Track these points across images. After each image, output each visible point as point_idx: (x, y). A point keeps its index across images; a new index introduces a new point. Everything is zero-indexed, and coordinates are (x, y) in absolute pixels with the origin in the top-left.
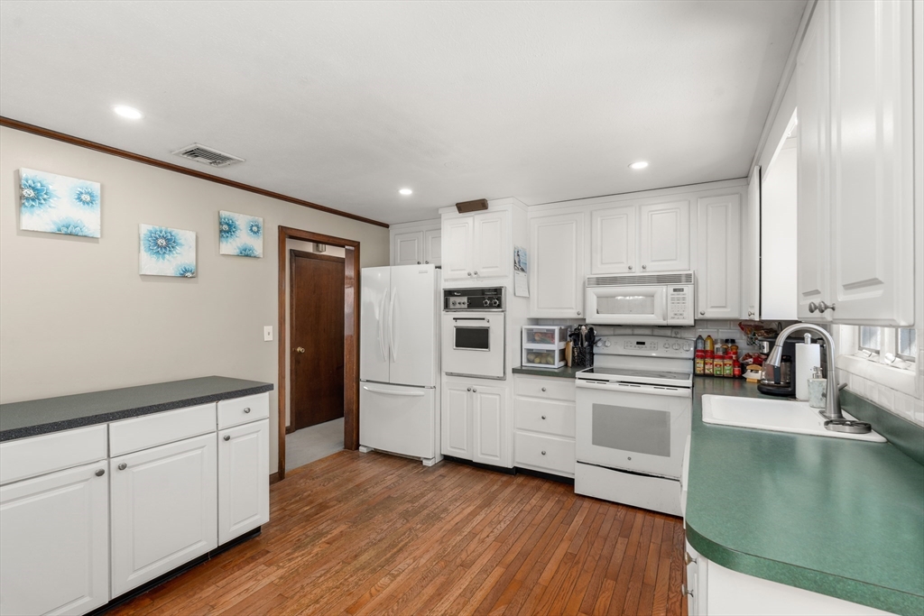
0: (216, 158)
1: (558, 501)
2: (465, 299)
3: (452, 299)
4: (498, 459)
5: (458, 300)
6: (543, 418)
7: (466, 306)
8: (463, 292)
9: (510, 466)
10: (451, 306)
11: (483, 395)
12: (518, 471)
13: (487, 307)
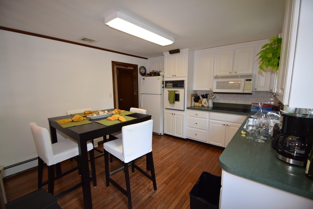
0: (91, 41)
1: (200, 149)
2: (172, 84)
3: (167, 84)
4: (181, 136)
5: (169, 84)
6: (196, 124)
7: (172, 87)
8: (171, 82)
9: (185, 138)
10: (167, 87)
11: (177, 116)
12: (187, 140)
13: (179, 87)
